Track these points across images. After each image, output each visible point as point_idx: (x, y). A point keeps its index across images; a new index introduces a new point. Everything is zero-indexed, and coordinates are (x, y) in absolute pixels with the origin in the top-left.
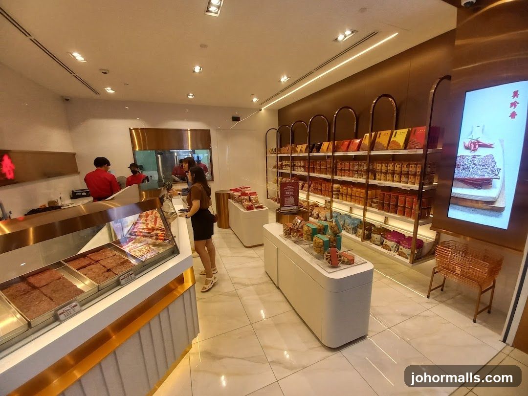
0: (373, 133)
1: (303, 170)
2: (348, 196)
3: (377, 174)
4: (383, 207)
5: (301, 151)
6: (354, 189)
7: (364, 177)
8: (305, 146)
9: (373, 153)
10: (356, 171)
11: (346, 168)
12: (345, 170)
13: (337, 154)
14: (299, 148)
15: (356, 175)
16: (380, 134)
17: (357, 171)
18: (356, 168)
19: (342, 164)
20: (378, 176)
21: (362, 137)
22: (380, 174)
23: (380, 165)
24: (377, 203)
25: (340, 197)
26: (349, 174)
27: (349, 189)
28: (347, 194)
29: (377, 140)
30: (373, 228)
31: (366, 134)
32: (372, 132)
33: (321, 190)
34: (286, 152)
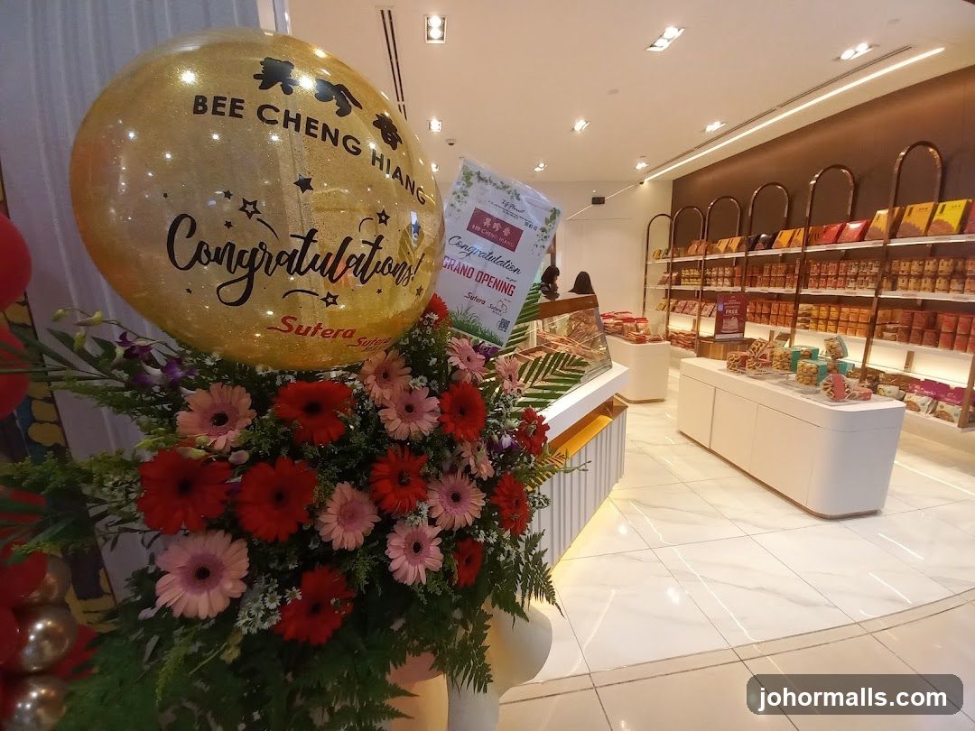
0: (897, 209)
1: (728, 283)
2: (830, 323)
3: (900, 280)
4: (909, 335)
5: (728, 250)
6: (844, 309)
7: (871, 285)
8: (737, 240)
9: (895, 243)
10: (851, 277)
11: (830, 274)
12: (828, 276)
13: (810, 250)
14: (723, 244)
15: (851, 285)
16: (911, 209)
17: (856, 277)
18: (854, 270)
19: (820, 268)
20: (900, 283)
21: (869, 217)
22: (906, 280)
23: (908, 264)
24: (896, 330)
25: (812, 325)
26: (836, 283)
27: (833, 309)
28: (827, 320)
29: (905, 219)
30: (881, 376)
31: (879, 212)
32: (895, 206)
33: (768, 315)
34: (693, 253)
